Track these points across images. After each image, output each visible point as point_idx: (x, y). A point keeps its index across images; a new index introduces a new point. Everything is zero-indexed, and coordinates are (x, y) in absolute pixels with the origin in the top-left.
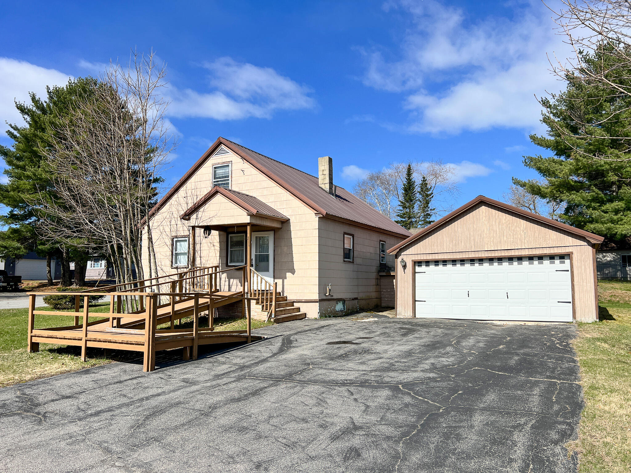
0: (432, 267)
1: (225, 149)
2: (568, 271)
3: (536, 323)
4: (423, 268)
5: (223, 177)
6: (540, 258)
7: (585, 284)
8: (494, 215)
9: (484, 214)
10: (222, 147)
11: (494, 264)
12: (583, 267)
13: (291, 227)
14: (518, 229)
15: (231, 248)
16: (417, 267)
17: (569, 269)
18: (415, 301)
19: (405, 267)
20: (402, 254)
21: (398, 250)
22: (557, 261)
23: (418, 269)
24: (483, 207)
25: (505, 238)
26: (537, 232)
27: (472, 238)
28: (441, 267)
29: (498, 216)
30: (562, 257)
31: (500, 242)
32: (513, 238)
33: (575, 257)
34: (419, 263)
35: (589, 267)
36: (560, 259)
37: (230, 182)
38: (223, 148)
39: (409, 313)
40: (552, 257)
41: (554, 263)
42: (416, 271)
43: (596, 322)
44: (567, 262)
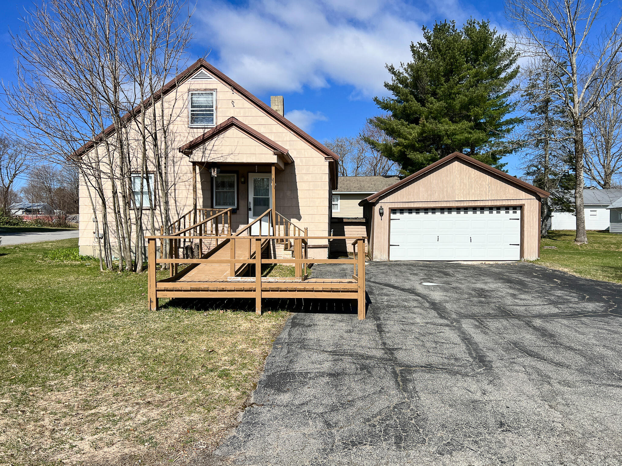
0: (406, 215)
1: (206, 73)
2: (518, 219)
3: (494, 262)
4: (398, 215)
5: (206, 107)
6: (498, 208)
7: (532, 230)
8: (465, 169)
9: (456, 168)
10: (202, 70)
11: (461, 212)
12: (531, 217)
13: (296, 170)
14: (484, 183)
15: (216, 189)
16: (392, 214)
17: (520, 218)
18: (390, 245)
19: (381, 214)
20: (380, 202)
21: (378, 198)
22: (511, 212)
23: (393, 216)
24: (456, 162)
25: (473, 191)
26: (499, 186)
27: (445, 189)
28: (414, 214)
29: (469, 171)
30: (515, 208)
31: (469, 194)
32: (480, 191)
33: (526, 208)
34: (394, 211)
35: (536, 217)
36: (513, 209)
37: (214, 113)
38: (204, 72)
39: (385, 256)
40: (507, 208)
41: (508, 212)
42: (391, 218)
43: (538, 260)
44: (519, 212)
